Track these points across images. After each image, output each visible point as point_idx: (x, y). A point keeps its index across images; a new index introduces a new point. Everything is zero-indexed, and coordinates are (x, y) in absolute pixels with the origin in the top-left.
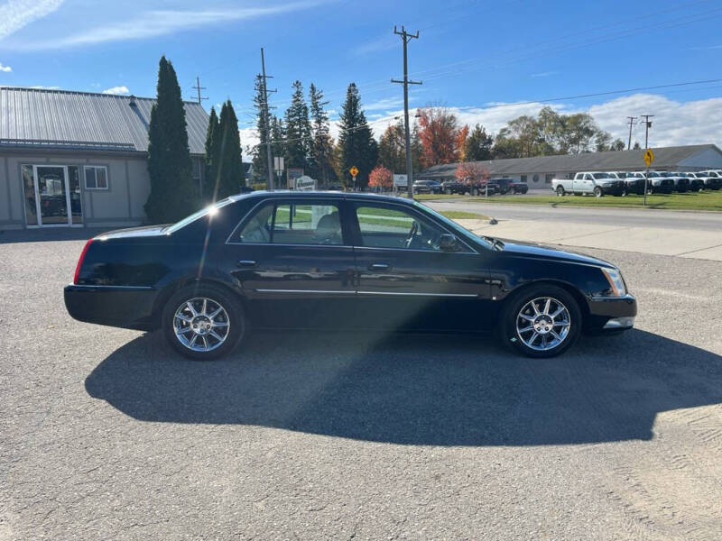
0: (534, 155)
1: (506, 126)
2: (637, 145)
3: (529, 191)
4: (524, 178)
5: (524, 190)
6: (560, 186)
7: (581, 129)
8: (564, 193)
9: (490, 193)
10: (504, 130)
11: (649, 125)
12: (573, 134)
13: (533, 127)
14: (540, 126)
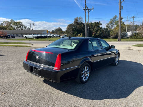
0: (10, 30)
1: (2, 23)
2: (32, 29)
3: (16, 38)
4: (14, 35)
5: (14, 37)
6: (25, 37)
7: (20, 25)
8: (27, 38)
9: (6, 38)
10: (2, 24)
11: (34, 25)
12: (19, 26)
13: (9, 23)
14: (11, 23)
